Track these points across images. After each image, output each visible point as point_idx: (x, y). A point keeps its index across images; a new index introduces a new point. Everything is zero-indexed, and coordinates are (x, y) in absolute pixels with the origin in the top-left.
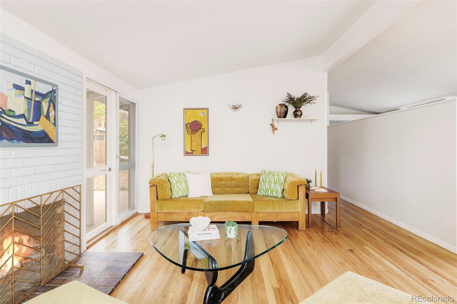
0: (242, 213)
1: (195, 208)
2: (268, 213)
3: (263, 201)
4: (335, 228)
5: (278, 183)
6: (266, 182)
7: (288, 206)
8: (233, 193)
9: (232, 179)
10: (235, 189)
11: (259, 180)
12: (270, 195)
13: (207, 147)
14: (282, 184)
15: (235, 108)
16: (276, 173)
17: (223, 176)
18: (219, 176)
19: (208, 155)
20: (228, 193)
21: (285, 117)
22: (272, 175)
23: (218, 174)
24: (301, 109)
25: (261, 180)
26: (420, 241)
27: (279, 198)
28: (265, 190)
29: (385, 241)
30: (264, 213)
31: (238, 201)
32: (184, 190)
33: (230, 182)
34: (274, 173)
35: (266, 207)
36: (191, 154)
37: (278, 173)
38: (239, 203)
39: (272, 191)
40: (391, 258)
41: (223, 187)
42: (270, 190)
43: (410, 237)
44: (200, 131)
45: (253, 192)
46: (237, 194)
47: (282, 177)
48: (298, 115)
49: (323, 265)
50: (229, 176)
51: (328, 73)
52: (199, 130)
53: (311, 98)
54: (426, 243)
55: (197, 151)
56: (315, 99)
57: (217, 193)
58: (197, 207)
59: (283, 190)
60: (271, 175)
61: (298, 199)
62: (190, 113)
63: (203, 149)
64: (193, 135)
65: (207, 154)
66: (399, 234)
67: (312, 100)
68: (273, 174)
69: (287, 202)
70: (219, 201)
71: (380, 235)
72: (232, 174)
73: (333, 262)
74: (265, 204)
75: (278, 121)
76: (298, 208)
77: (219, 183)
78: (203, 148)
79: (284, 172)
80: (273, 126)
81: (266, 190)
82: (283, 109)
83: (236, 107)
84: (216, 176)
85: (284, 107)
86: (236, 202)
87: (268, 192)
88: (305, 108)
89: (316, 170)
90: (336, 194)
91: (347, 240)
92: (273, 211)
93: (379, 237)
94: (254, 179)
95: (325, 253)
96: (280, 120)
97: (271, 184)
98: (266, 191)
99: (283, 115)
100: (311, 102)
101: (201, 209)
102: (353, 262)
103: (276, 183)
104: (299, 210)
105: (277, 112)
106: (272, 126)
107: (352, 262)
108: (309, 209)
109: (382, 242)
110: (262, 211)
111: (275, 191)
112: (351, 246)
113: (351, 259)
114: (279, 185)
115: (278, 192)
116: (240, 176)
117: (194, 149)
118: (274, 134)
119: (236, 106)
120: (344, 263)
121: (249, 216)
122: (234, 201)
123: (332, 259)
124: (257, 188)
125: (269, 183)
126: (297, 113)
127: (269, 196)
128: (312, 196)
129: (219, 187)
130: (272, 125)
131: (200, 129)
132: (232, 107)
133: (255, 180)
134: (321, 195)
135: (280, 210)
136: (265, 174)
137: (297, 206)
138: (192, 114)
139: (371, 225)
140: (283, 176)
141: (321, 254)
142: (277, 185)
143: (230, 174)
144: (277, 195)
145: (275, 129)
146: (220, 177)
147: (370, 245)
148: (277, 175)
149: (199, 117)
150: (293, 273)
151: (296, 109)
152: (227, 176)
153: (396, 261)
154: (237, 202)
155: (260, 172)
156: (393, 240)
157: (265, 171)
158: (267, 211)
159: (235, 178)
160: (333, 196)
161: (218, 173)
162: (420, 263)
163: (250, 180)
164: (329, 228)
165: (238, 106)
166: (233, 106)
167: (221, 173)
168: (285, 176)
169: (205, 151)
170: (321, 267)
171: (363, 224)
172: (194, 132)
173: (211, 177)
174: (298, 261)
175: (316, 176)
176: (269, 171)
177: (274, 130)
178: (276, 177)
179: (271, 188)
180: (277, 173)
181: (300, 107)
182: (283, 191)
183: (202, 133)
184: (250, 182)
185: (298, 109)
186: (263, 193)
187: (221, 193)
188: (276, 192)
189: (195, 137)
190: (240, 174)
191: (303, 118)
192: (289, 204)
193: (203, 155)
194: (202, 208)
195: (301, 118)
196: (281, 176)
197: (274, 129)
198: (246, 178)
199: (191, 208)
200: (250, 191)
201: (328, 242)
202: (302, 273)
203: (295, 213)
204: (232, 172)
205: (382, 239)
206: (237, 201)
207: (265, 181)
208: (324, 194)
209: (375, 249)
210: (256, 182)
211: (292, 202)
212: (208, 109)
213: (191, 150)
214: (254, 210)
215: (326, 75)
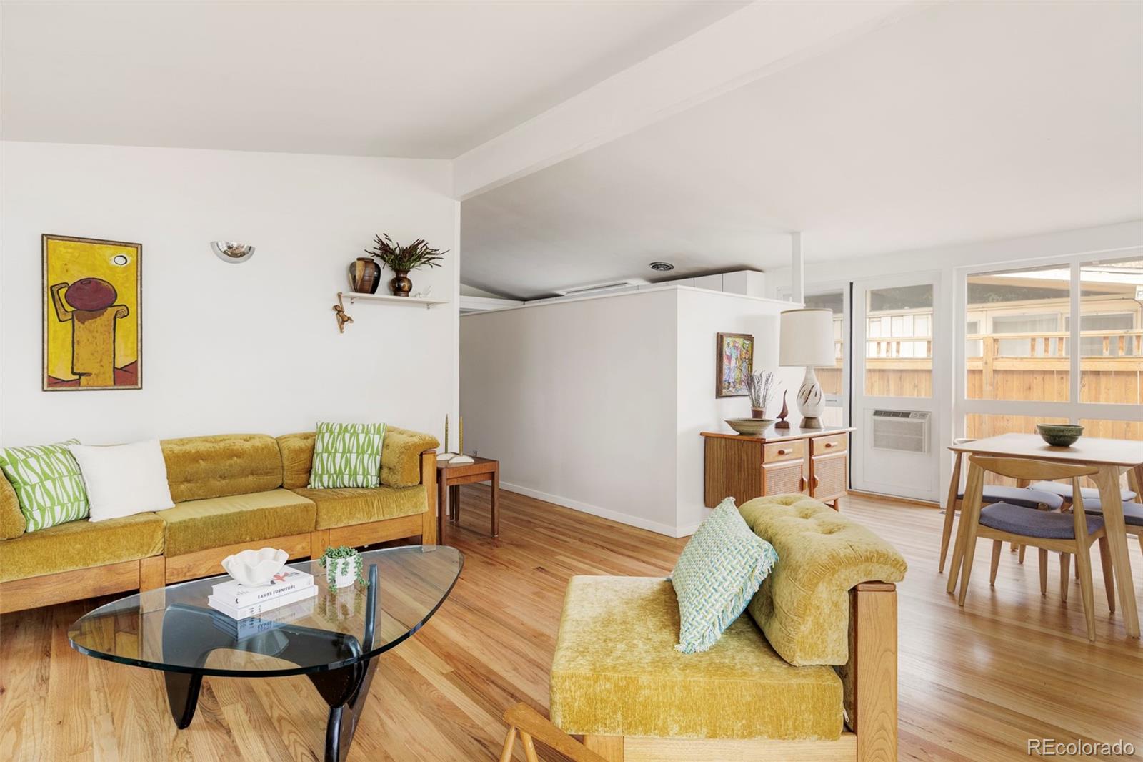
0: (286, 538)
1: (134, 549)
2: (355, 527)
3: (342, 499)
4: (489, 537)
5: (369, 452)
6: (336, 451)
7: (402, 501)
8: (235, 492)
9: (232, 454)
10: (243, 479)
11: (313, 447)
12: (347, 485)
13: (136, 362)
14: (377, 454)
15: (235, 254)
16: (361, 427)
17: (203, 447)
18: (190, 448)
19: (141, 388)
20: (222, 494)
21: (373, 291)
22: (351, 435)
23: (182, 442)
24: (409, 276)
25: (319, 449)
26: (626, 530)
27: (372, 488)
28: (332, 472)
29: (581, 540)
30: (342, 530)
31: (275, 510)
32: (72, 500)
33: (228, 462)
34: (355, 430)
35: (351, 513)
36: (70, 386)
37: (366, 427)
38: (277, 512)
39: (353, 474)
40: (604, 565)
41: (204, 478)
42: (347, 472)
43: (612, 527)
44: (110, 312)
45: (298, 483)
46: (247, 493)
47: (377, 437)
48: (404, 289)
49: (509, 606)
50: (222, 445)
51: (462, 203)
52: (104, 308)
53: (429, 253)
54: (635, 531)
55: (97, 375)
56: (439, 256)
57: (184, 499)
58: (142, 545)
59: (381, 467)
60: (347, 436)
61: (421, 483)
62: (70, 251)
63: (121, 369)
64: (83, 323)
65: (137, 384)
66: (594, 525)
67: (434, 258)
68: (352, 432)
69: (398, 494)
70: (215, 516)
71: (568, 532)
72: (230, 439)
73: (523, 595)
74: (346, 506)
75: (352, 299)
76: (422, 503)
77: (191, 468)
78: (119, 365)
79: (380, 425)
80: (339, 311)
81: (335, 473)
82: (371, 271)
83: (237, 251)
84: (177, 449)
85: (373, 266)
86: (269, 512)
87: (343, 477)
88: (416, 275)
89: (447, 415)
90: (492, 463)
91: (523, 553)
92: (367, 521)
93: (570, 537)
94: (297, 447)
95: (500, 584)
96: (361, 298)
97: (348, 455)
98: (335, 476)
99: (368, 286)
100: (432, 261)
101: (156, 549)
102: (555, 586)
103: (363, 453)
104: (425, 508)
105: (354, 278)
106: (336, 310)
107: (552, 587)
108: (443, 503)
109: (578, 543)
110: (339, 525)
111: (361, 473)
112: (536, 561)
113: (548, 583)
114: (370, 456)
115: (368, 474)
116: (257, 443)
117: (84, 370)
118: (342, 332)
119: (237, 248)
120: (541, 593)
121: (304, 545)
122: (262, 509)
123: (518, 592)
124: (309, 471)
125: (343, 453)
126: (402, 284)
127: (345, 487)
128: (448, 473)
129: (189, 481)
130: (338, 309)
131: (111, 306)
132: (223, 250)
133: (301, 450)
134: (466, 470)
135: (384, 516)
136: (332, 432)
137: (422, 501)
138: (77, 255)
139: (546, 519)
140: (378, 434)
141: (494, 588)
142: (366, 457)
143: (222, 440)
144: (368, 480)
145: (346, 318)
146: (193, 451)
147: (562, 552)
148: (363, 432)
149: (108, 267)
150: (465, 636)
151: (397, 275)
152: (215, 445)
153: (613, 568)
154: (271, 511)
155: (313, 429)
156: (591, 537)
157: (328, 425)
158: (354, 523)
159: (242, 449)
160: (486, 468)
161: (181, 440)
162: (644, 562)
163: (285, 452)
164: (479, 539)
165: (243, 250)
166: (230, 248)
167: (190, 440)
168: (383, 435)
169: (127, 376)
170: (507, 610)
171: (531, 520)
172: (86, 313)
173: (163, 452)
174: (459, 613)
175: (447, 431)
176: (341, 425)
177: (343, 322)
178: (362, 437)
179: (350, 468)
180: (363, 429)
181: (407, 272)
182: (380, 471)
183: (117, 319)
184: (285, 457)
185: (402, 275)
186: (329, 481)
187: (200, 495)
188: (363, 474)
189: (91, 332)
190: (254, 438)
191: (412, 297)
192: (403, 499)
193: (120, 387)
194: (159, 545)
195: (408, 296)
196: (374, 434)
197: (343, 319)
198: (274, 447)
199: (116, 553)
200: (288, 482)
201: (494, 565)
202: (481, 631)
203: (414, 517)
204: (227, 435)
205: (575, 538)
206: (272, 509)
207: (333, 451)
208: (466, 467)
209: (572, 556)
210: (305, 456)
211: (409, 492)
212: (141, 245)
213: (74, 373)
214: (318, 526)
215: (458, 204)
